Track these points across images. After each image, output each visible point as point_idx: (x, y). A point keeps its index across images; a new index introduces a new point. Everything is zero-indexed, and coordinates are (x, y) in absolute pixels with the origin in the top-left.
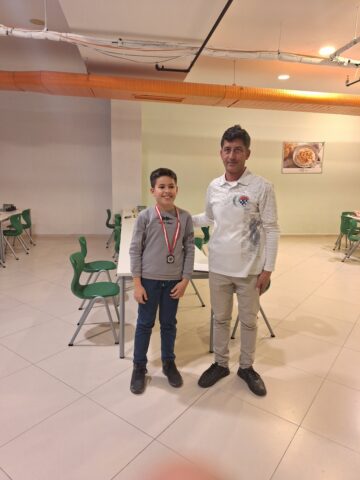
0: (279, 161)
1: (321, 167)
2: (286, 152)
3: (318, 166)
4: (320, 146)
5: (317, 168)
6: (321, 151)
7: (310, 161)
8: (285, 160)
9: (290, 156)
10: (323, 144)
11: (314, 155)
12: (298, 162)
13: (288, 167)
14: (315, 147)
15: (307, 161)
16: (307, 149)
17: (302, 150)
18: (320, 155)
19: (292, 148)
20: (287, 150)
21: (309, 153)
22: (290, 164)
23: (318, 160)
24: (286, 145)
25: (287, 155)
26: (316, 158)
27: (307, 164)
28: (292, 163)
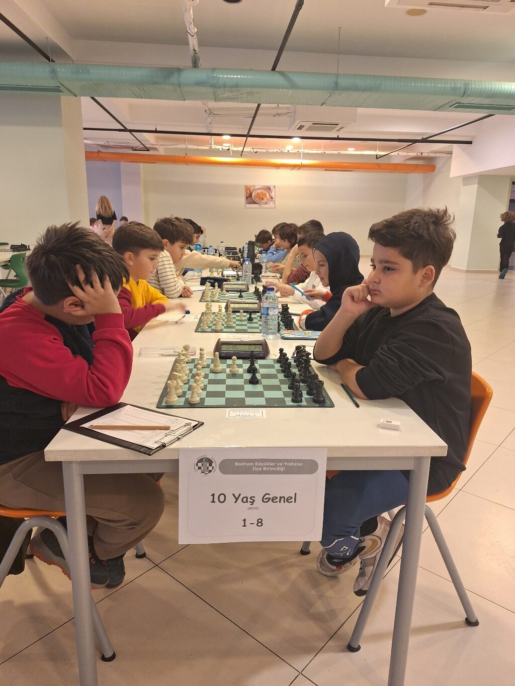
0: (243, 199)
1: (274, 203)
2: (247, 193)
3: (272, 202)
4: (272, 188)
5: (271, 204)
6: (273, 192)
7: (265, 200)
8: (247, 198)
9: (251, 195)
10: (274, 187)
11: (268, 195)
12: (257, 200)
13: (250, 203)
14: (269, 189)
15: (263, 199)
16: (263, 191)
17: (259, 191)
18: (273, 195)
19: (252, 189)
20: (248, 191)
21: (264, 193)
22: (250, 202)
23: (272, 198)
24: (246, 187)
25: (248, 195)
26: (269, 197)
27: (263, 201)
28: (252, 201)
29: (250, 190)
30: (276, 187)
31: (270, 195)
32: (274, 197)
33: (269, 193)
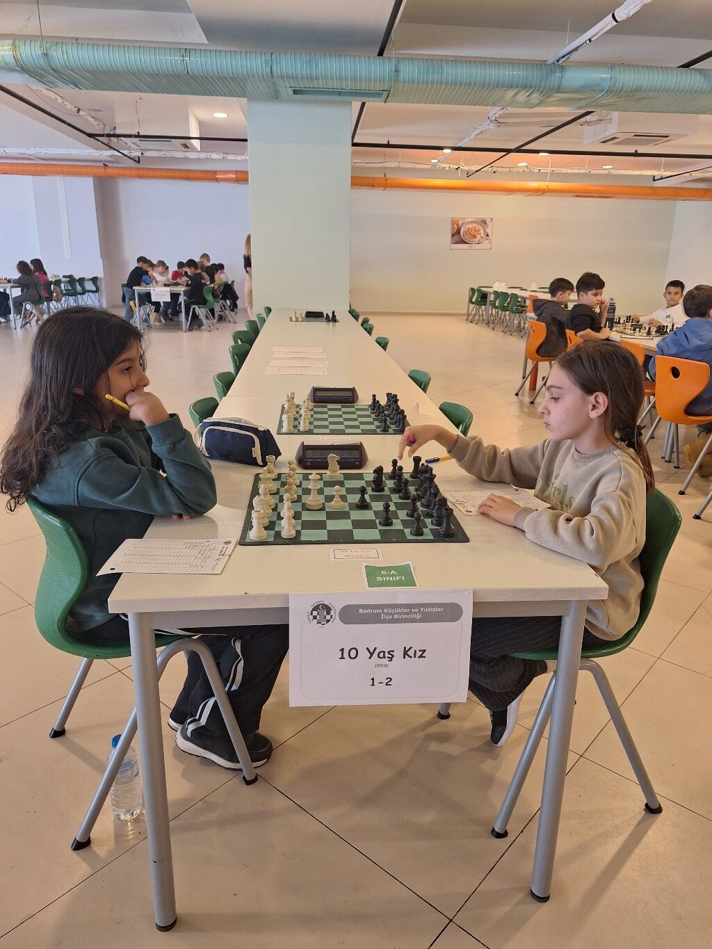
0: (447, 237)
1: (490, 243)
2: (453, 228)
3: (487, 241)
4: (488, 220)
5: (486, 244)
6: (490, 227)
7: (478, 237)
8: (453, 235)
9: (458, 232)
10: (491, 219)
11: (482, 231)
12: (466, 238)
13: (456, 243)
14: (484, 222)
15: (475, 237)
16: (475, 225)
17: (470, 226)
18: (489, 231)
19: (460, 223)
20: (455, 226)
21: (477, 229)
22: (458, 240)
23: (488, 236)
24: (453, 221)
25: (455, 231)
26: (484, 234)
27: (475, 240)
28: (460, 239)
29: (458, 225)
30: (494, 220)
31: (485, 231)
32: (490, 233)
33: (483, 228)
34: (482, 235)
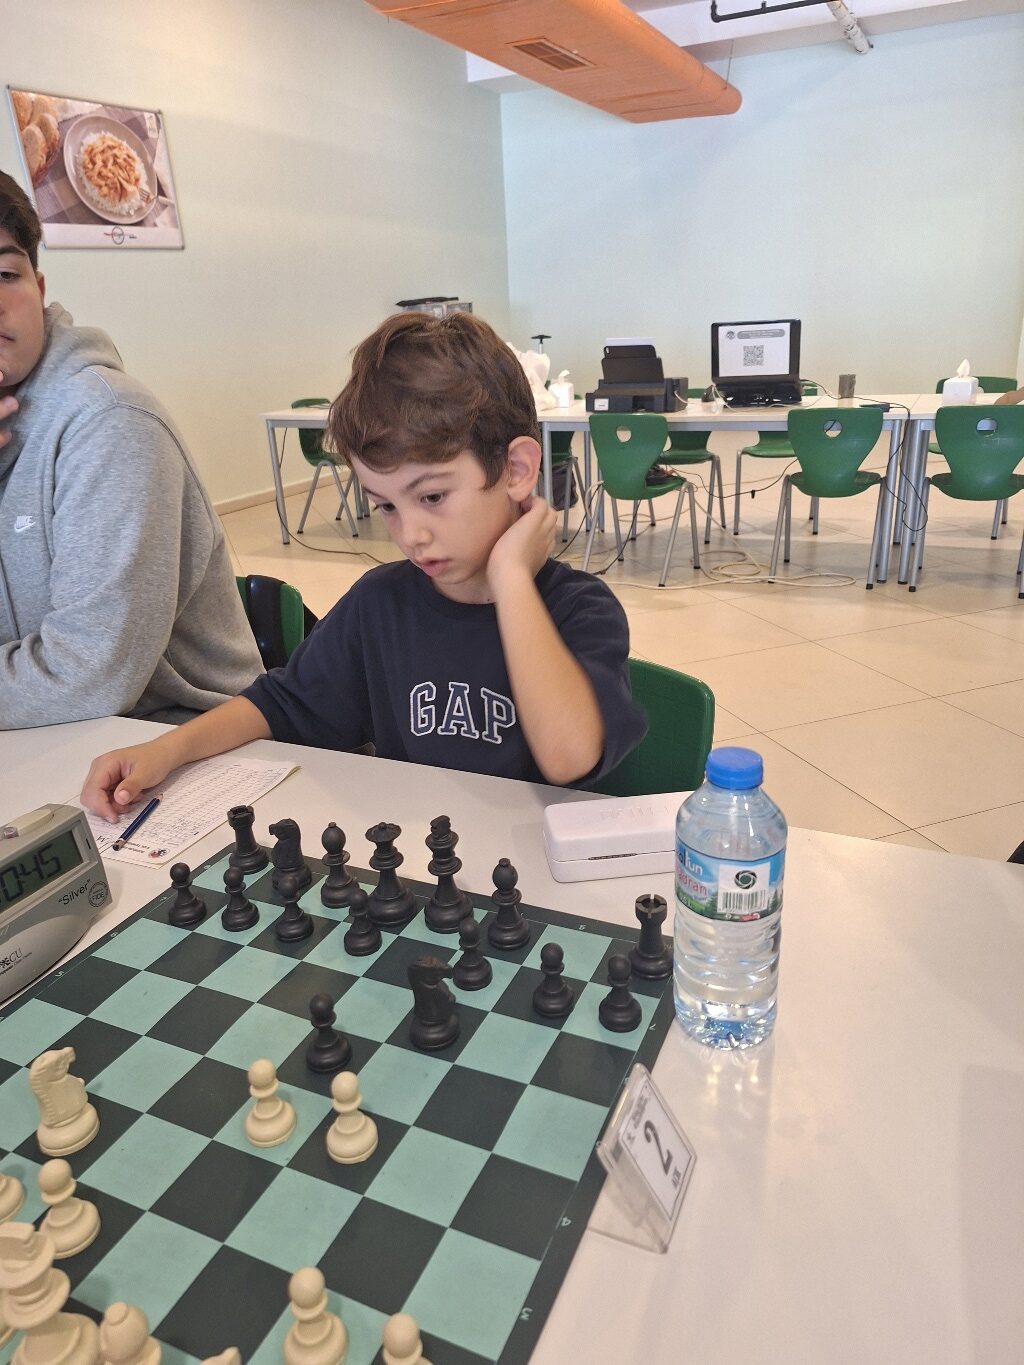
1: (176, 222)
2: (27, 142)
3: (164, 217)
5: (164, 227)
6: (161, 151)
7: (135, 200)
8: (37, 180)
9: (54, 162)
10: (159, 118)
11: (139, 167)
12: (93, 196)
14: (133, 125)
15: (122, 191)
16: (111, 138)
17: (94, 138)
18: (160, 169)
19: (51, 120)
20: (34, 128)
21: (121, 154)
23: (161, 192)
25: (40, 159)
26: (149, 183)
27: (126, 206)
28: (72, 203)
29: (44, 126)
30: (166, 120)
31: (149, 169)
32: (166, 181)
33: (141, 154)
34: (144, 185)
